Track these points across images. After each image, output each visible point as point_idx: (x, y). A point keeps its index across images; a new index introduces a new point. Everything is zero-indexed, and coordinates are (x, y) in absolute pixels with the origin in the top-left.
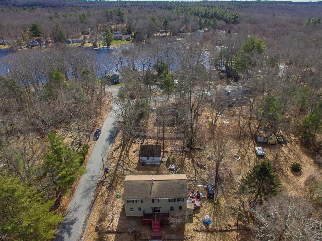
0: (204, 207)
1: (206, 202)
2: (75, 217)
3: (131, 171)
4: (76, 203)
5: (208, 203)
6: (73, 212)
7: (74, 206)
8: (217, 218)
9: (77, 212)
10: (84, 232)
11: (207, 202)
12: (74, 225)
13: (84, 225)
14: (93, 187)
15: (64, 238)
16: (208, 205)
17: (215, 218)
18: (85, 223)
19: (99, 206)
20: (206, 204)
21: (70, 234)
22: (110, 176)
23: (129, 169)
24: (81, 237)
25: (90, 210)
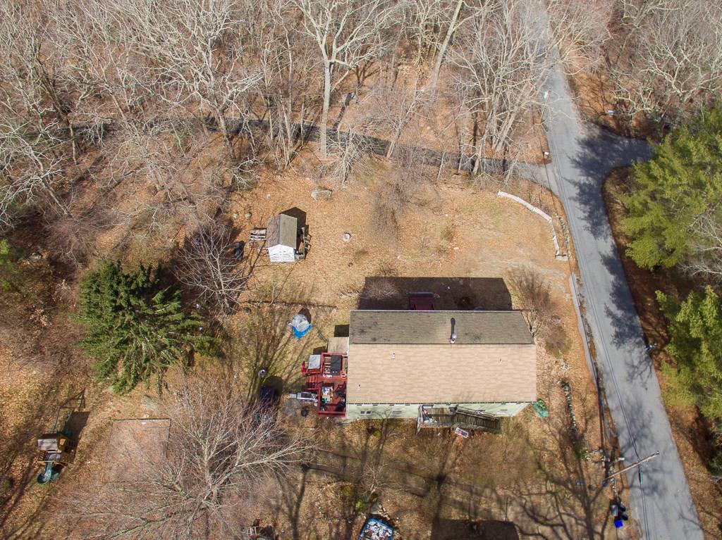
1: (290, 382)
2: (621, 350)
4: (647, 389)
5: (284, 378)
6: (636, 363)
7: (644, 380)
8: (273, 331)
9: (627, 364)
10: (582, 316)
11: (287, 380)
12: (614, 333)
13: (590, 330)
14: (630, 445)
15: (616, 308)
16: (286, 371)
17: (278, 330)
18: (589, 334)
19: (581, 379)
20: (290, 373)
21: (610, 314)
22: (599, 491)
23: (545, 530)
24: (581, 307)
25: (597, 369)
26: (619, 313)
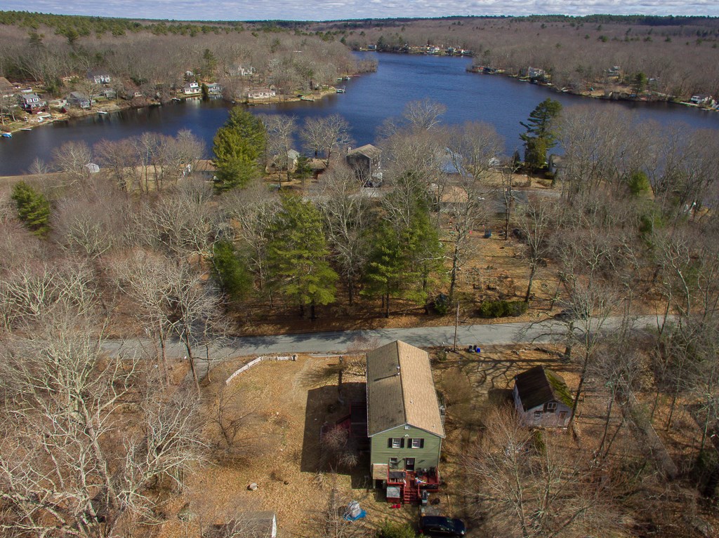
0: (393, 512)
1: (409, 517)
2: (370, 340)
3: (485, 381)
4: (397, 333)
6: (379, 335)
7: (391, 333)
9: (379, 339)
11: (408, 520)
12: (358, 342)
14: (432, 343)
15: (338, 339)
16: (399, 520)
20: (400, 518)
21: (343, 342)
22: (462, 356)
23: (489, 378)
26: (342, 338)
